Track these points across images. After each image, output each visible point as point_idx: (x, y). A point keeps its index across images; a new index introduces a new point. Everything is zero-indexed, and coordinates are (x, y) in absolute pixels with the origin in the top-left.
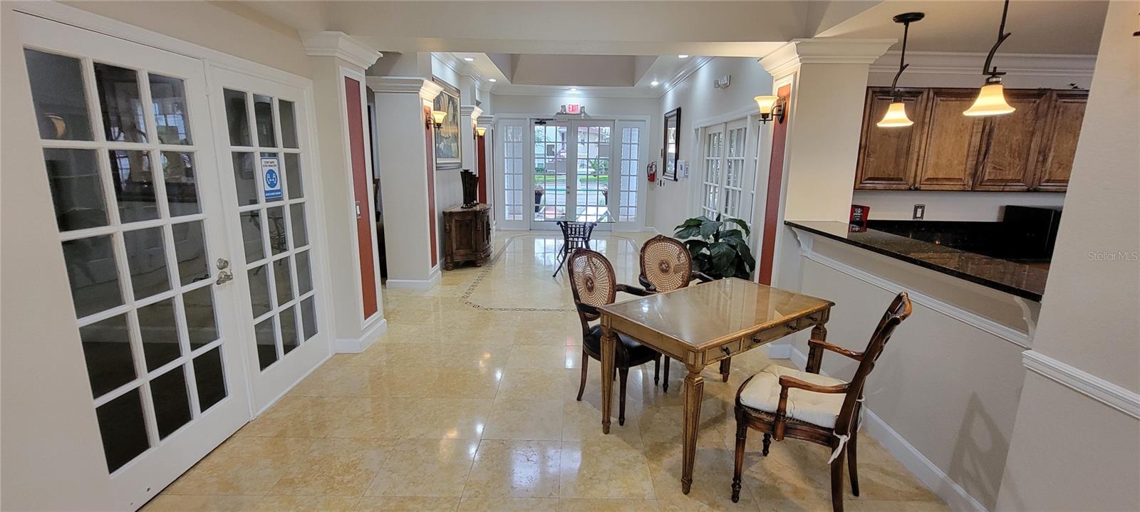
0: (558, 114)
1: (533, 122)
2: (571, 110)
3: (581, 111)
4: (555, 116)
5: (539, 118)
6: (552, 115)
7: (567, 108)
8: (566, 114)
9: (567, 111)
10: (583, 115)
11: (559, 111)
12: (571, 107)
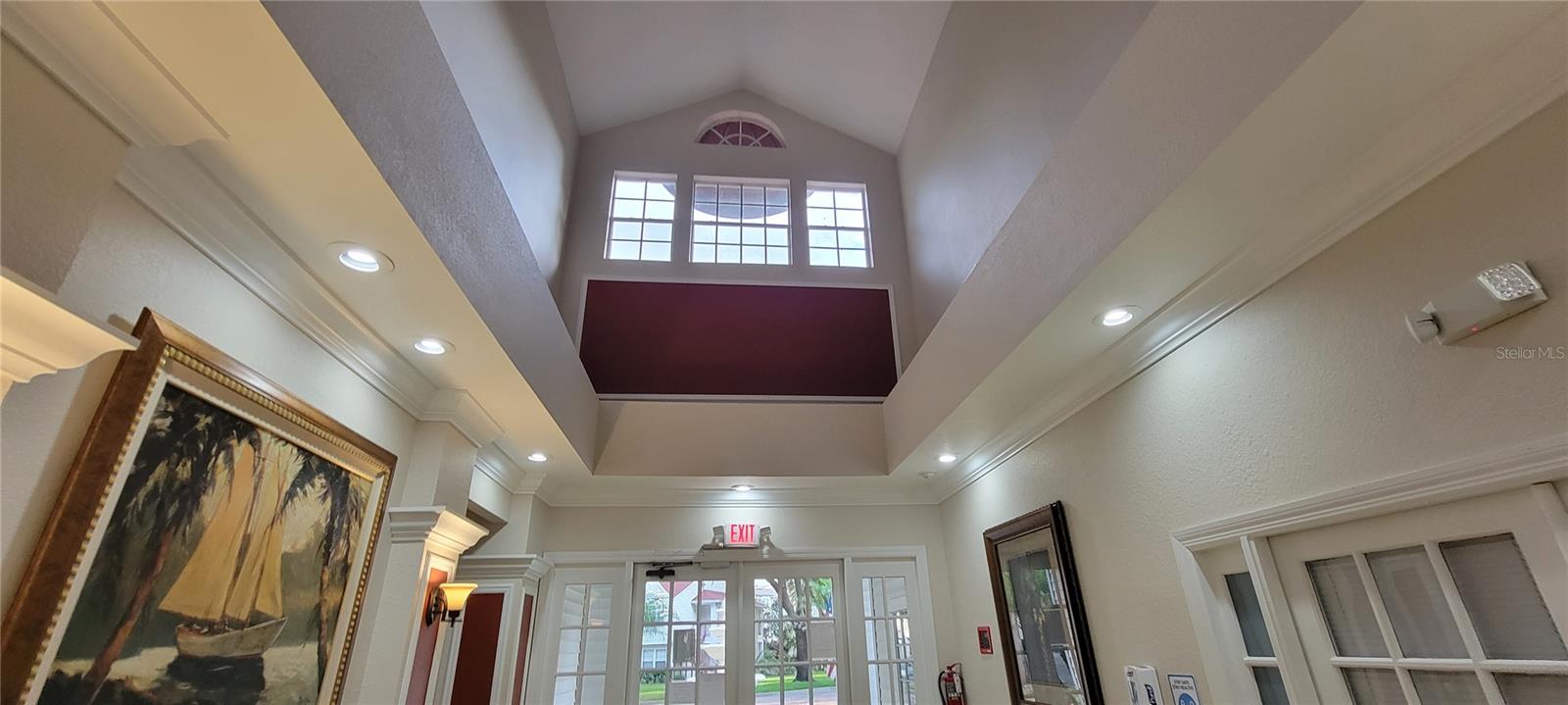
0: (705, 548)
1: (643, 570)
2: (737, 537)
3: (761, 540)
4: (697, 555)
5: (658, 559)
6: (690, 551)
7: (728, 532)
8: (725, 548)
9: (728, 541)
10: (766, 549)
11: (709, 542)
12: (737, 530)
